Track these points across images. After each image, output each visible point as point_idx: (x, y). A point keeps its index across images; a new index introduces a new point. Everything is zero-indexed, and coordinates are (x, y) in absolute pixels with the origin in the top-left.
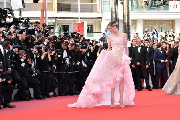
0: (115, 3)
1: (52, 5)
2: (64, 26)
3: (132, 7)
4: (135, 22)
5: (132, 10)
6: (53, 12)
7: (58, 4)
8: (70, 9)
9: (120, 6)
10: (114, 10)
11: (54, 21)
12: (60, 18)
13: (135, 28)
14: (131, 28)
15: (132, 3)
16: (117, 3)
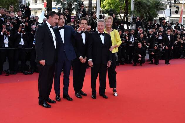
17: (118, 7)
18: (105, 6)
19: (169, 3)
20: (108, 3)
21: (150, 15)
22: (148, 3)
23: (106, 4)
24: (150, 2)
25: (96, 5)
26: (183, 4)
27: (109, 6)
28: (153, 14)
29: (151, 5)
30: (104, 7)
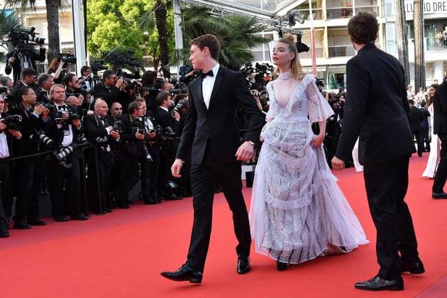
0: (403, 43)
1: (322, 50)
2: (338, 74)
3: (427, 45)
4: (432, 65)
5: (428, 49)
6: (323, 58)
7: (329, 48)
8: (345, 52)
9: (411, 46)
10: (402, 49)
11: (325, 70)
12: (332, 65)
13: (433, 72)
14: (427, 73)
15: (428, 40)
16: (407, 43)
17: (137, 47)
18: (96, 46)
19: (277, 24)
20: (105, 37)
21: (230, 58)
22: (223, 26)
23: (99, 38)
24: (227, 23)
25: (72, 46)
26: (312, 29)
27: (110, 44)
28: (239, 55)
29: (230, 31)
30: (95, 48)
